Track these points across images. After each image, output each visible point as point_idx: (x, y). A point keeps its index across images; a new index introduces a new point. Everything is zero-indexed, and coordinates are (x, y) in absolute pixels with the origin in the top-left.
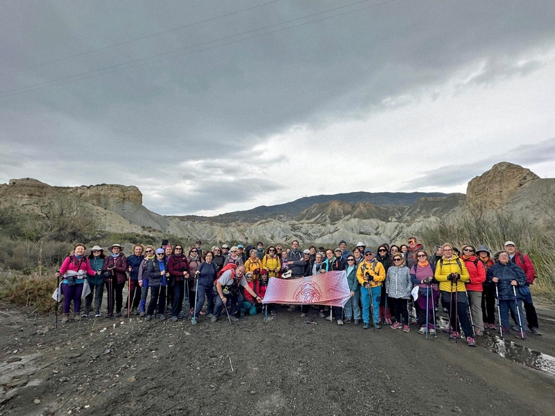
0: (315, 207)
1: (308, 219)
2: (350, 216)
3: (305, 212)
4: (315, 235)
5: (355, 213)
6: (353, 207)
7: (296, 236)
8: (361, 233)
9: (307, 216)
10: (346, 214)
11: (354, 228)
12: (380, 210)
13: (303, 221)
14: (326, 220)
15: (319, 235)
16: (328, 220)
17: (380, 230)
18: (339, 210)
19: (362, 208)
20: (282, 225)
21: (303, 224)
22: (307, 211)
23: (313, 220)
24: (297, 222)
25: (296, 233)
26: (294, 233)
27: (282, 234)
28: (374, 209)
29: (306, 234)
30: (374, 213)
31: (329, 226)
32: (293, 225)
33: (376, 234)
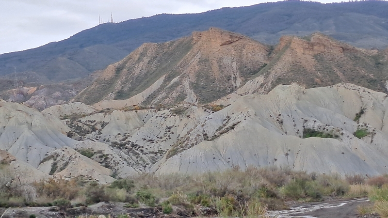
0: (142, 55)
1: (120, 95)
2: (260, 79)
3: (109, 72)
4: (155, 147)
5: (279, 68)
6: (270, 50)
7: (88, 154)
8: (309, 133)
9: (118, 86)
10: (249, 73)
11: (284, 117)
12: (355, 57)
13: (104, 104)
14: (182, 97)
15: (166, 146)
16: (191, 96)
17: (369, 120)
18: (227, 61)
19: (299, 51)
20: (37, 119)
21: (108, 111)
22: (118, 70)
23: (138, 98)
24: (86, 108)
25: (88, 144)
26: (80, 144)
27: (39, 150)
28: (337, 52)
29: (121, 146)
30: (339, 66)
31: (199, 113)
32: (75, 117)
33: (359, 134)
